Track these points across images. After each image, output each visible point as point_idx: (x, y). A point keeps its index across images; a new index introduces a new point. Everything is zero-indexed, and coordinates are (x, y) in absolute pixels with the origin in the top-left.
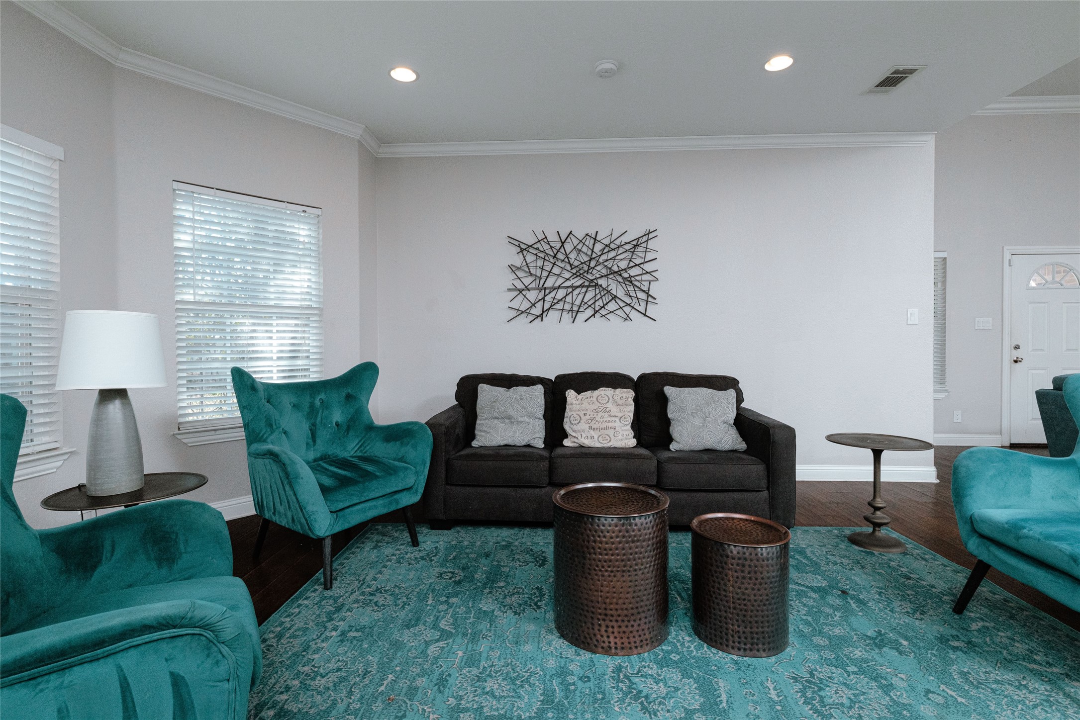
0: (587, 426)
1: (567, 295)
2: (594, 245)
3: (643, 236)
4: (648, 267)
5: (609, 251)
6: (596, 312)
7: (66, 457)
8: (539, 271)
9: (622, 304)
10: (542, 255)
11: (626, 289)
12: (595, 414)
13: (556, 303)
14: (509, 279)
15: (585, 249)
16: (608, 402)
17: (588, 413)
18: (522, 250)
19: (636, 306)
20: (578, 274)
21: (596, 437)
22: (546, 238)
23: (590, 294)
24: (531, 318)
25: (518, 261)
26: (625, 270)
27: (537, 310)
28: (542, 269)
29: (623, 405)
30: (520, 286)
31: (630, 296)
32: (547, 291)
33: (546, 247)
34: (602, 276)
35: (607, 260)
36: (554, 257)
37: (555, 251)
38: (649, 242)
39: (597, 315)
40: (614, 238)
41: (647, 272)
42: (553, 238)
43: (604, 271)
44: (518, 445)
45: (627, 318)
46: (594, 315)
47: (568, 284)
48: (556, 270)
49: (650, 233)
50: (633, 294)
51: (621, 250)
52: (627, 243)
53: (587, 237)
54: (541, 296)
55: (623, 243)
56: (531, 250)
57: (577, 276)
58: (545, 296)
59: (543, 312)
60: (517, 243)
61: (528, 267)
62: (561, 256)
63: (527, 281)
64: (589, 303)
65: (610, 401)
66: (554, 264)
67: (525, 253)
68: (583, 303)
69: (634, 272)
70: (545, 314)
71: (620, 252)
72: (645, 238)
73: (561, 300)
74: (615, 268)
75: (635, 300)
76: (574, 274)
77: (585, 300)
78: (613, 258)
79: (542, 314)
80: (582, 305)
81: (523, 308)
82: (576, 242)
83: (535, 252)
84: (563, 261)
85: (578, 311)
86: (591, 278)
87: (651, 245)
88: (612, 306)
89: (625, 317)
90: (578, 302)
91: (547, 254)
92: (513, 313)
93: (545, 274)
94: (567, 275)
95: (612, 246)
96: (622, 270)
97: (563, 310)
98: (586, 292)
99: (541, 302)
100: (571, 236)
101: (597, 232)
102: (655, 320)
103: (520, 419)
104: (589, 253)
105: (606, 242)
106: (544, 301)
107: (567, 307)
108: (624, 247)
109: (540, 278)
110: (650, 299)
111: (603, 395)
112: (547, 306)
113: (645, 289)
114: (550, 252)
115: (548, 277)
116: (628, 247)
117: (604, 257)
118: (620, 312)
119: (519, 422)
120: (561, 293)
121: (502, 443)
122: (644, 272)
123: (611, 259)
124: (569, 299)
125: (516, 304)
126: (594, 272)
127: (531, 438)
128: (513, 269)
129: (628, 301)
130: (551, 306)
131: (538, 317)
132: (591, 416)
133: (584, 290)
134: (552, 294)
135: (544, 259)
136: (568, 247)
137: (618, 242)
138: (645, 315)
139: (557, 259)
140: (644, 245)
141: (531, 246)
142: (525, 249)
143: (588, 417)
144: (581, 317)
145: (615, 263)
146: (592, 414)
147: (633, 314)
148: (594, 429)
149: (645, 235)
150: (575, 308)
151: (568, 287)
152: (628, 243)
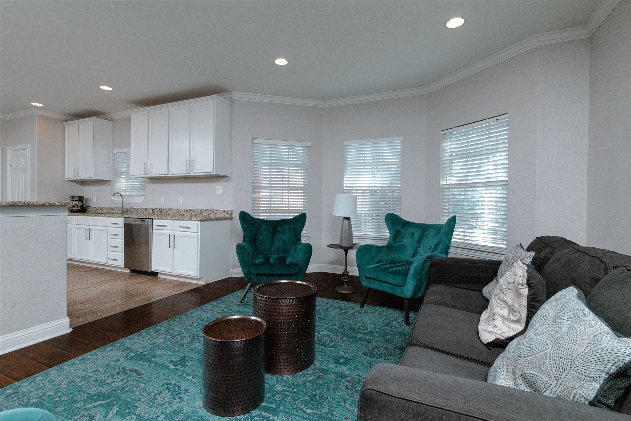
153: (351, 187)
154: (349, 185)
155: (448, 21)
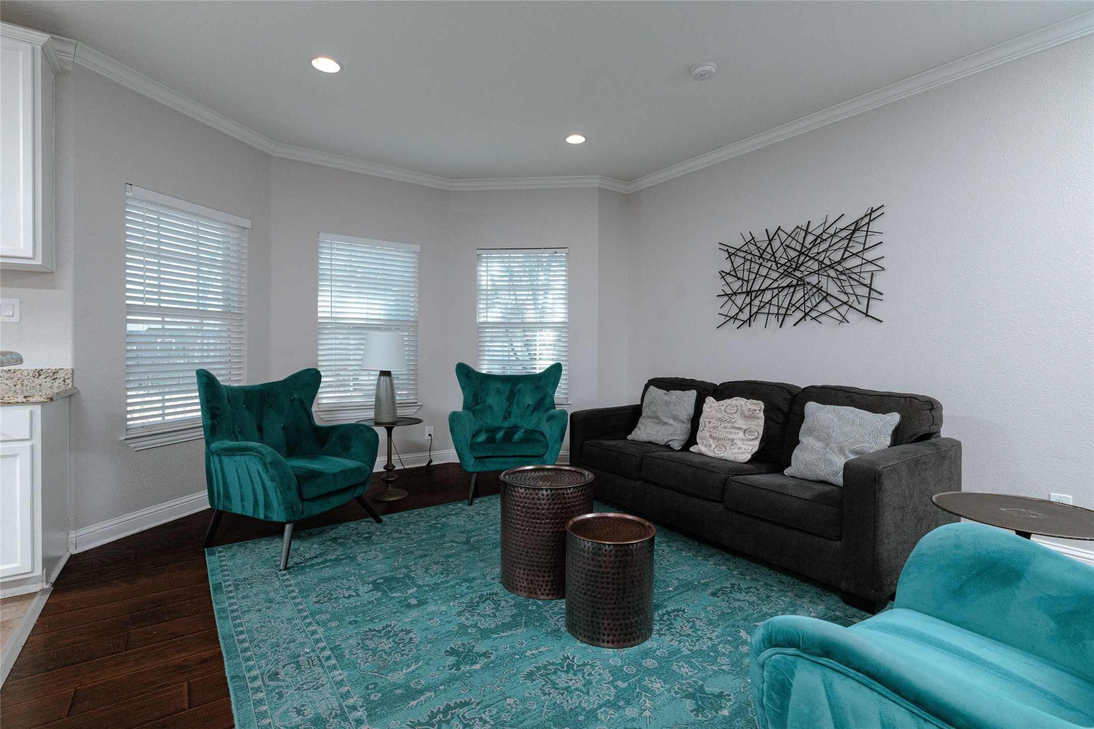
0: (708, 434)
1: (773, 298)
2: (805, 238)
3: (862, 218)
4: (869, 256)
5: (821, 242)
6: (806, 314)
7: (419, 407)
8: (746, 273)
9: (836, 303)
10: (749, 257)
11: (840, 285)
12: (719, 423)
13: (762, 307)
14: (720, 286)
15: (793, 244)
16: (736, 413)
17: (713, 421)
18: (730, 255)
19: (856, 305)
20: (786, 273)
21: (713, 446)
22: (753, 238)
23: (799, 294)
24: (738, 323)
25: (727, 267)
26: (839, 263)
27: (745, 316)
28: (750, 271)
29: (750, 417)
30: (729, 291)
31: (846, 293)
32: (754, 294)
33: (752, 248)
34: (811, 273)
35: (818, 253)
36: (761, 257)
37: (762, 251)
38: (871, 223)
39: (808, 318)
40: (827, 225)
41: (869, 262)
42: (761, 237)
43: (816, 266)
44: (660, 443)
45: (844, 319)
46: (804, 317)
47: (775, 285)
48: (764, 271)
49: (872, 211)
50: (849, 290)
51: (835, 240)
52: (842, 230)
53: (799, 230)
54: (748, 300)
55: (838, 230)
56: (739, 253)
57: (786, 275)
58: (751, 300)
59: (751, 316)
60: (725, 248)
61: (735, 272)
62: (767, 256)
63: (736, 285)
64: (797, 305)
65: (739, 411)
66: (761, 265)
67: (733, 257)
68: (791, 305)
69: (849, 264)
70: (752, 319)
71: (834, 240)
72: (866, 220)
73: (768, 303)
74: (827, 262)
75: (853, 298)
76: (782, 274)
77: (793, 302)
78: (826, 250)
79: (749, 319)
80: (790, 308)
81: (732, 314)
82: (784, 236)
83: (743, 254)
84: (769, 260)
85: (785, 315)
86: (800, 276)
87: (874, 226)
88: (824, 307)
89: (841, 318)
90: (785, 305)
91: (753, 255)
92: (723, 319)
93: (752, 276)
94: (774, 275)
95: (825, 236)
96: (835, 263)
97: (769, 313)
98: (793, 293)
99: (748, 307)
100: (779, 232)
101: (809, 222)
102: (881, 321)
103: (666, 420)
104: (799, 247)
105: (818, 232)
106: (751, 305)
107: (774, 310)
108: (839, 234)
109: (748, 281)
110: (874, 294)
111: (734, 404)
112: (755, 309)
113: (868, 282)
114: (756, 252)
115: (754, 279)
116: (843, 234)
117: (815, 250)
118: (834, 314)
119: (665, 424)
120: (767, 296)
121: (646, 439)
122: (864, 261)
123: (823, 251)
124: (775, 301)
125: (724, 311)
126: (802, 268)
127: (669, 439)
128: (723, 274)
129: (844, 298)
130: (759, 310)
131: (745, 322)
132: (715, 425)
133: (792, 290)
134: (760, 298)
135: (751, 261)
136: (776, 244)
137: (832, 231)
138: (867, 315)
139: (763, 259)
140: (865, 228)
141: (739, 250)
142: (734, 254)
143: (711, 425)
144: (790, 321)
145: (827, 255)
146: (716, 422)
147: (852, 316)
148: (714, 438)
149: (866, 216)
150: (783, 311)
151: (774, 288)
152: (844, 229)
153: (334, 318)
154: (329, 315)
155: (568, 136)
